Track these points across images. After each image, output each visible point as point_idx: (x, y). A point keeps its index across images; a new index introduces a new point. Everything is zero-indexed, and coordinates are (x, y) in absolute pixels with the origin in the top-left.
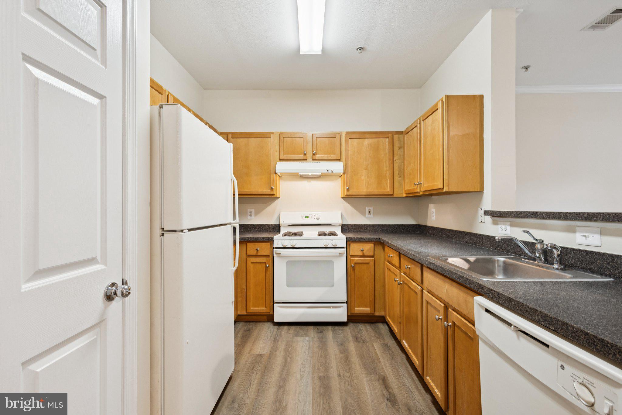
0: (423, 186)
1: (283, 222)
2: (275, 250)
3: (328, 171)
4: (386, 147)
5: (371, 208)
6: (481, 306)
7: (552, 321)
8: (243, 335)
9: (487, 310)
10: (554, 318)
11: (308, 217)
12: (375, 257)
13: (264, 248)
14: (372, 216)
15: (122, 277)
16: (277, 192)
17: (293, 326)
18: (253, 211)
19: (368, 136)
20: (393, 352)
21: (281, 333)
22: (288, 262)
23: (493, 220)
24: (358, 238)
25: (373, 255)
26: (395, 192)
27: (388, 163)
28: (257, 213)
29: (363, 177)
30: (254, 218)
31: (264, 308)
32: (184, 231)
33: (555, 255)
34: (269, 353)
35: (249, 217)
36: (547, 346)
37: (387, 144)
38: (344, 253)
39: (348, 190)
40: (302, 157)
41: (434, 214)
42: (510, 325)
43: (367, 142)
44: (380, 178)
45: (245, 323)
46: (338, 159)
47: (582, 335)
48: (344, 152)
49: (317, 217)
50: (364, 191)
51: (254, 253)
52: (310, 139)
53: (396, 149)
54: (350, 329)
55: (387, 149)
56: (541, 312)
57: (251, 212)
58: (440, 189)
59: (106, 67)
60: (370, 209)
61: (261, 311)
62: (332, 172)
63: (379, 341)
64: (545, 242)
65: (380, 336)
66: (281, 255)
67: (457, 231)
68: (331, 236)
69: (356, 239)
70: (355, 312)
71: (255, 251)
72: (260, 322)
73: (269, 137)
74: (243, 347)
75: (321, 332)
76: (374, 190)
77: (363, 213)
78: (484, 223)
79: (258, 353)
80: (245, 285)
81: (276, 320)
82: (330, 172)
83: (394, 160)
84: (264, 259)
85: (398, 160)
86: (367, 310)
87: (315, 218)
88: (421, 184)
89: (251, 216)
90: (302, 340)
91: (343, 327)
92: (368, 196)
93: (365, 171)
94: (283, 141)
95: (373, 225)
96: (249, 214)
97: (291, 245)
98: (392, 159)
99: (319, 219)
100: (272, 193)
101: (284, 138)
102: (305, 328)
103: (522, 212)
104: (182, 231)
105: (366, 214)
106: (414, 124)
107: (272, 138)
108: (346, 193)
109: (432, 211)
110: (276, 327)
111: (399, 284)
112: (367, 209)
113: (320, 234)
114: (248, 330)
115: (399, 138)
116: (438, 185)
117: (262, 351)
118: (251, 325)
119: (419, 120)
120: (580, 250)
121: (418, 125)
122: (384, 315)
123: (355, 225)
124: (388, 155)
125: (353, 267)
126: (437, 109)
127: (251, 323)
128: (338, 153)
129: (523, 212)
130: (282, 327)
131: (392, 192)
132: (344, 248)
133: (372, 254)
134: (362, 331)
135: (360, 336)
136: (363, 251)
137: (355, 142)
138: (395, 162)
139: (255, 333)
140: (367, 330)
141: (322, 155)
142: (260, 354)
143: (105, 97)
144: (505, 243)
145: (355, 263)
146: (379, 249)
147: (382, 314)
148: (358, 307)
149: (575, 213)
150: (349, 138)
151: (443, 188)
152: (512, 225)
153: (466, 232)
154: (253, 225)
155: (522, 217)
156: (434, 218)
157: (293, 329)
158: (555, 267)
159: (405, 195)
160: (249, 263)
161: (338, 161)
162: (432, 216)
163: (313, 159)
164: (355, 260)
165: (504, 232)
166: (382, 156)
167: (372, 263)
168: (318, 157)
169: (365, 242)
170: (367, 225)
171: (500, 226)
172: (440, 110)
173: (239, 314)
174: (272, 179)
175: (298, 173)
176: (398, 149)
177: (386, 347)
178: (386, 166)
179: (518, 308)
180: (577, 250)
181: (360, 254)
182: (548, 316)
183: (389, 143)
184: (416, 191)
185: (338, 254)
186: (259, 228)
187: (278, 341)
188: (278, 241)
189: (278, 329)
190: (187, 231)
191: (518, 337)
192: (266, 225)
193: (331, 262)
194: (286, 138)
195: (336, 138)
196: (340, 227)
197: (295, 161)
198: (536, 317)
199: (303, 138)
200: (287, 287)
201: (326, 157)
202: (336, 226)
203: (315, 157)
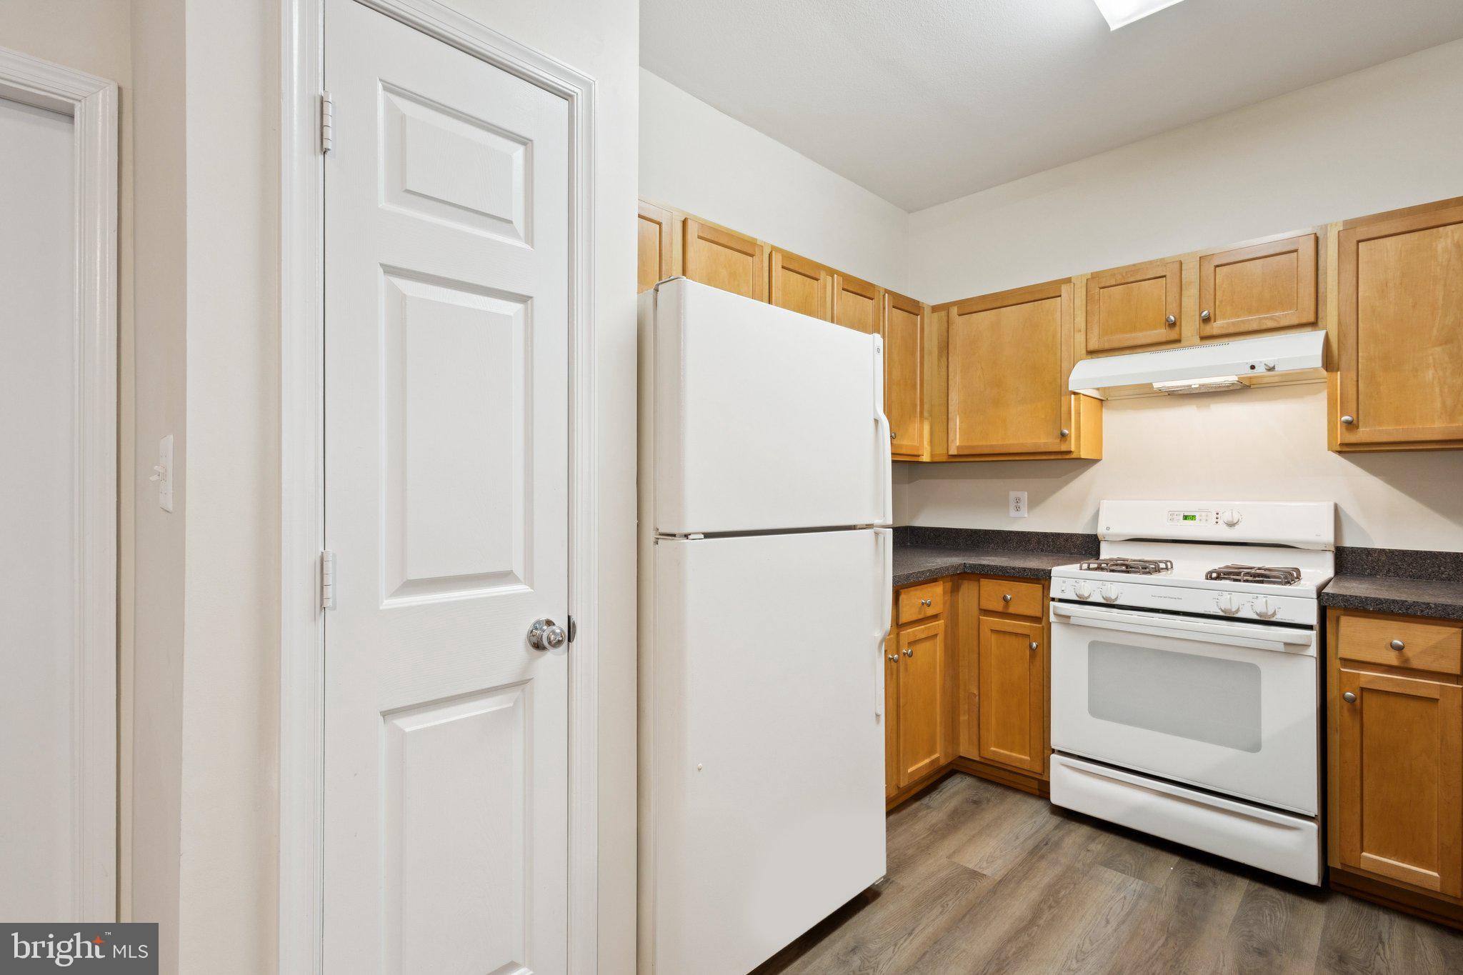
1: (1108, 528)
2: (1054, 607)
3: (1253, 367)
8: (957, 809)
11: (1193, 518)
13: (1022, 597)
15: (568, 613)
16: (1078, 446)
17: (1107, 835)
18: (1025, 496)
19: (1454, 214)
21: (1061, 839)
22: (1093, 646)
24: (1376, 601)
25: (1455, 672)
28: (1034, 504)
29: (1431, 374)
30: (1026, 515)
31: (1027, 758)
32: (690, 537)
34: (998, 878)
35: (1013, 513)
38: (1307, 646)
39: (1350, 425)
40: (1162, 333)
45: (978, 784)
46: (1304, 320)
48: (1335, 295)
49: (1226, 517)
51: (999, 606)
52: (1191, 274)
54: (1329, 917)
57: (1018, 500)
59: (532, 246)
61: (1018, 765)
62: (1271, 369)
66: (1072, 621)
68: (1261, 582)
69: (1365, 602)
70: (1363, 866)
71: (1002, 603)
72: (1016, 790)
73: (1058, 294)
74: (944, 837)
75: (1199, 885)
79: (971, 866)
80: (977, 684)
81: (1057, 798)
82: (1260, 370)
84: (1025, 627)
86: (1422, 874)
87: (1220, 522)
89: (1018, 509)
90: (1119, 882)
93: (1438, 349)
94: (1097, 297)
96: (1012, 505)
97: (1103, 597)
99: (1237, 526)
100: (1064, 448)
101: (1101, 288)
102: (1149, 852)
104: (686, 536)
107: (1064, 294)
108: (1343, 436)
110: (1056, 820)
113: (1219, 575)
114: (975, 802)
117: (985, 865)
118: (991, 792)
123: (1404, 554)
125: (1352, 701)
127: (991, 787)
128: (1307, 302)
130: (1074, 826)
132: (1310, 627)
133: (1453, 668)
134: (1382, 942)
136: (1400, 649)
139: (989, 815)
141: (1234, 317)
142: (975, 872)
143: (531, 298)
145: (1363, 689)
148: (1379, 853)
150: (1358, 241)
154: (1022, 532)
157: (1104, 842)
160: (985, 631)
161: (1309, 329)
163: (1202, 335)
164: (1362, 679)
167: (1453, 703)
168: (1217, 326)
169: (1412, 617)
173: (961, 755)
174: (1064, 409)
175: (1151, 384)
181: (1390, 658)
185: (1281, 648)
186: (1039, 542)
187: (1042, 857)
188: (1064, 582)
189: (1057, 827)
190: (702, 536)
192: (1058, 535)
193: (1256, 670)
194: (1108, 287)
195: (1298, 251)
196: (1329, 557)
197: (1139, 350)
199: (1165, 276)
200: (1089, 715)
201: (1253, 321)
202: (1308, 551)
203: (1208, 330)
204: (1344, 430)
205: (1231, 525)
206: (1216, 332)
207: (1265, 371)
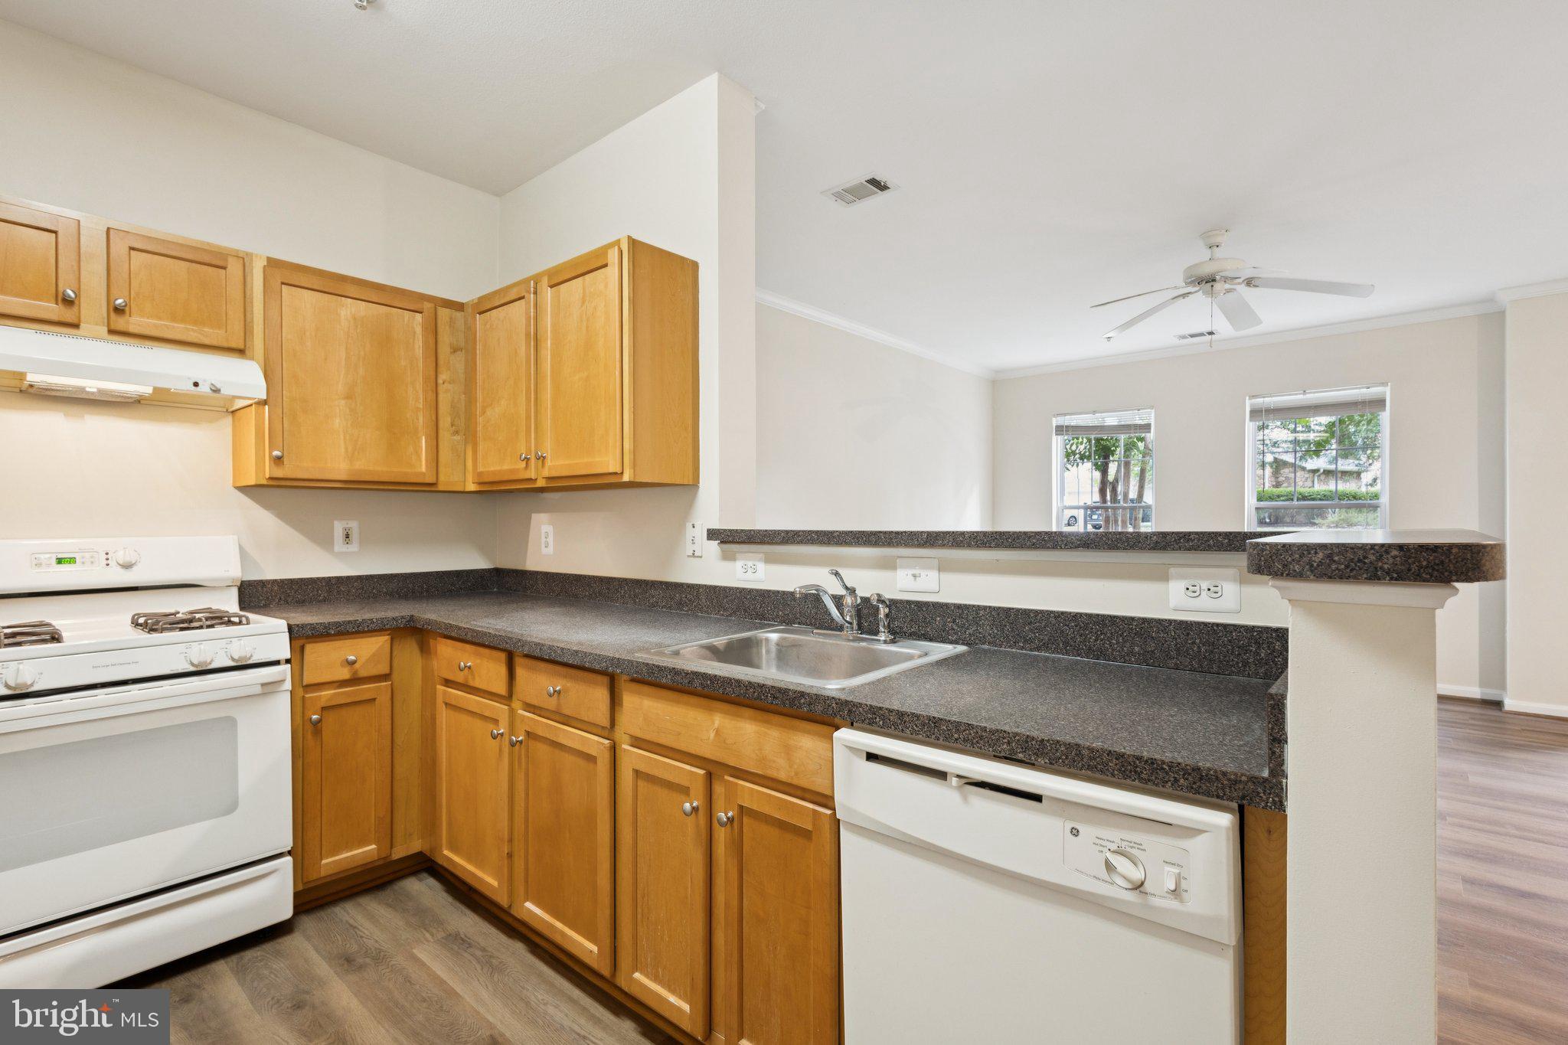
0: (548, 463)
3: (196, 384)
4: (414, 339)
5: (354, 525)
6: (853, 750)
7: (1045, 747)
9: (871, 757)
10: (1048, 741)
11: (71, 560)
12: (395, 676)
14: (354, 547)
19: (352, 290)
20: (484, 950)
23: (723, 551)
24: (337, 624)
25: (388, 672)
26: (442, 478)
27: (419, 386)
29: (337, 423)
33: (882, 615)
36: (1037, 798)
37: (419, 330)
38: (283, 681)
39: (278, 460)
40: (51, 310)
41: (551, 540)
42: (941, 775)
43: (349, 310)
44: (394, 431)
46: (233, 345)
47: (1111, 761)
48: (261, 326)
49: (121, 556)
50: (338, 465)
52: (91, 243)
53: (444, 350)
54: (308, 938)
55: (417, 346)
56: (1016, 734)
58: (616, 473)
60: (349, 526)
62: (217, 391)
63: (428, 935)
64: (861, 593)
65: (423, 919)
67: (625, 580)
68: (211, 626)
69: (327, 626)
70: (322, 874)
76: (372, 463)
77: (324, 541)
78: (701, 557)
82: (204, 388)
83: (440, 381)
85: (450, 383)
86: (366, 851)
87: (112, 563)
88: (544, 458)
91: (280, 940)
92: (356, 485)
93: (343, 402)
95: (359, 578)
97: (7, 686)
98: (433, 377)
99: (135, 568)
103: (799, 531)
105: (332, 544)
106: (515, 290)
108: (269, 470)
109: (543, 531)
111: (512, 745)
112: (339, 528)
113: (151, 625)
115: (452, 321)
116: (607, 462)
119: (534, 282)
120: (909, 602)
121: (532, 295)
122: (426, 849)
123: (292, 581)
124: (421, 365)
125: (315, 723)
126: (606, 265)
128: (237, 327)
129: (803, 531)
131: (435, 476)
132: (279, 663)
133: (383, 669)
134: (355, 927)
135: (355, 948)
136: (353, 663)
137: (303, 304)
138: (441, 389)
140: (372, 918)
141: (160, 319)
144: (754, 599)
145: (323, 709)
146: (409, 653)
147: (416, 846)
148: (335, 851)
149: (905, 532)
150: (283, 283)
151: (622, 473)
152: (769, 560)
153: (652, 581)
155: (801, 542)
156: (550, 550)
158: (881, 638)
159: (472, 487)
161: (237, 355)
162: (543, 546)
163: (113, 327)
164: (323, 700)
165: (750, 575)
166: (403, 363)
167: (384, 699)
168: (135, 322)
169: (364, 632)
170: (339, 580)
171: (739, 564)
172: (612, 271)
175: (24, 373)
176: (451, 353)
177: (457, 942)
178: (414, 395)
179: (956, 736)
180: (901, 602)
181: (345, 674)
182: (1033, 739)
183: (425, 329)
184: (527, 476)
185: (258, 690)
191: (965, 798)
193: (231, 722)
195: (224, 268)
196: (235, 592)
198: (1005, 746)
199: (55, 232)
201: (178, 330)
202: (214, 588)
203: (120, 323)
204: (272, 463)
205: (127, 566)
206: (132, 329)
207: (209, 390)
